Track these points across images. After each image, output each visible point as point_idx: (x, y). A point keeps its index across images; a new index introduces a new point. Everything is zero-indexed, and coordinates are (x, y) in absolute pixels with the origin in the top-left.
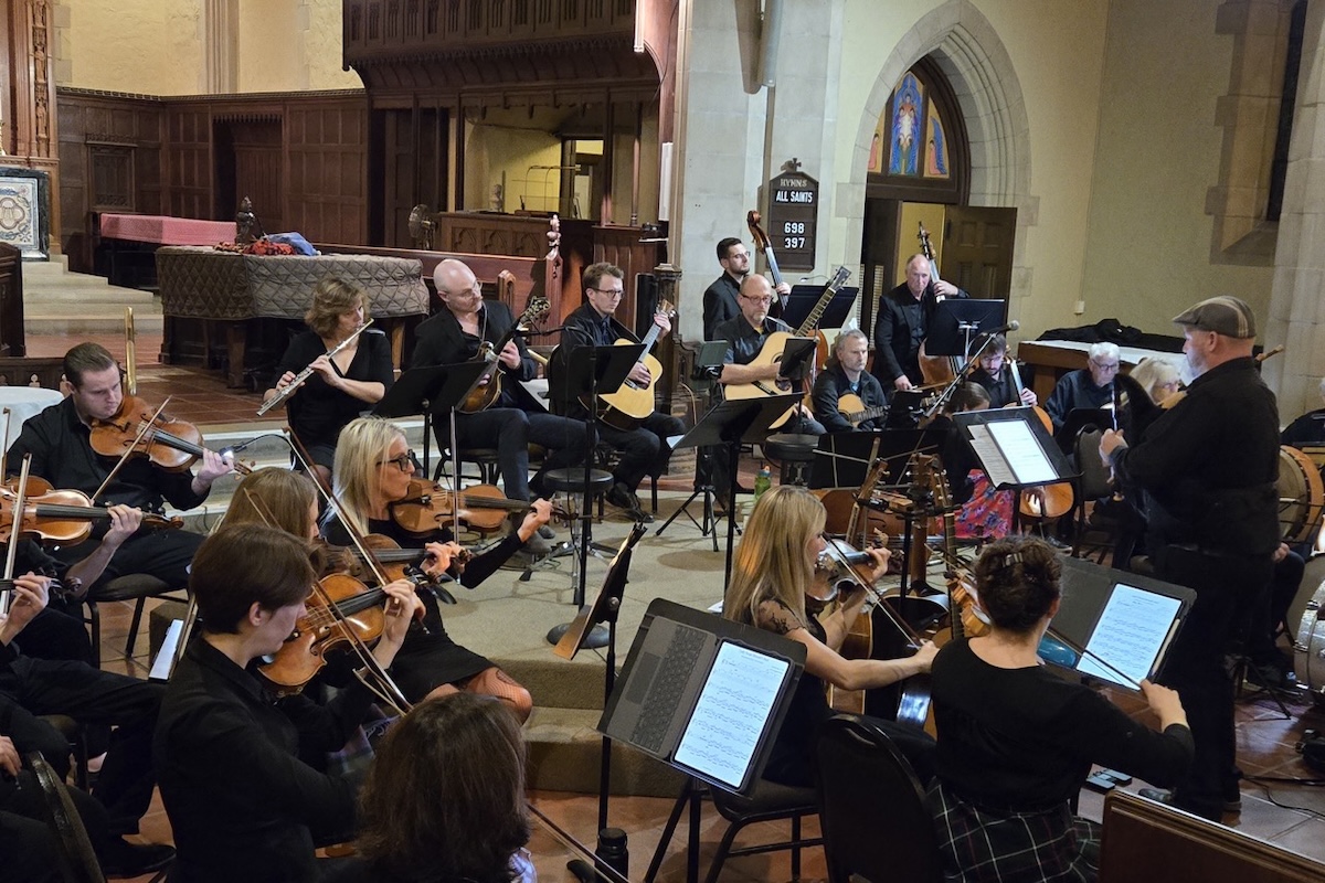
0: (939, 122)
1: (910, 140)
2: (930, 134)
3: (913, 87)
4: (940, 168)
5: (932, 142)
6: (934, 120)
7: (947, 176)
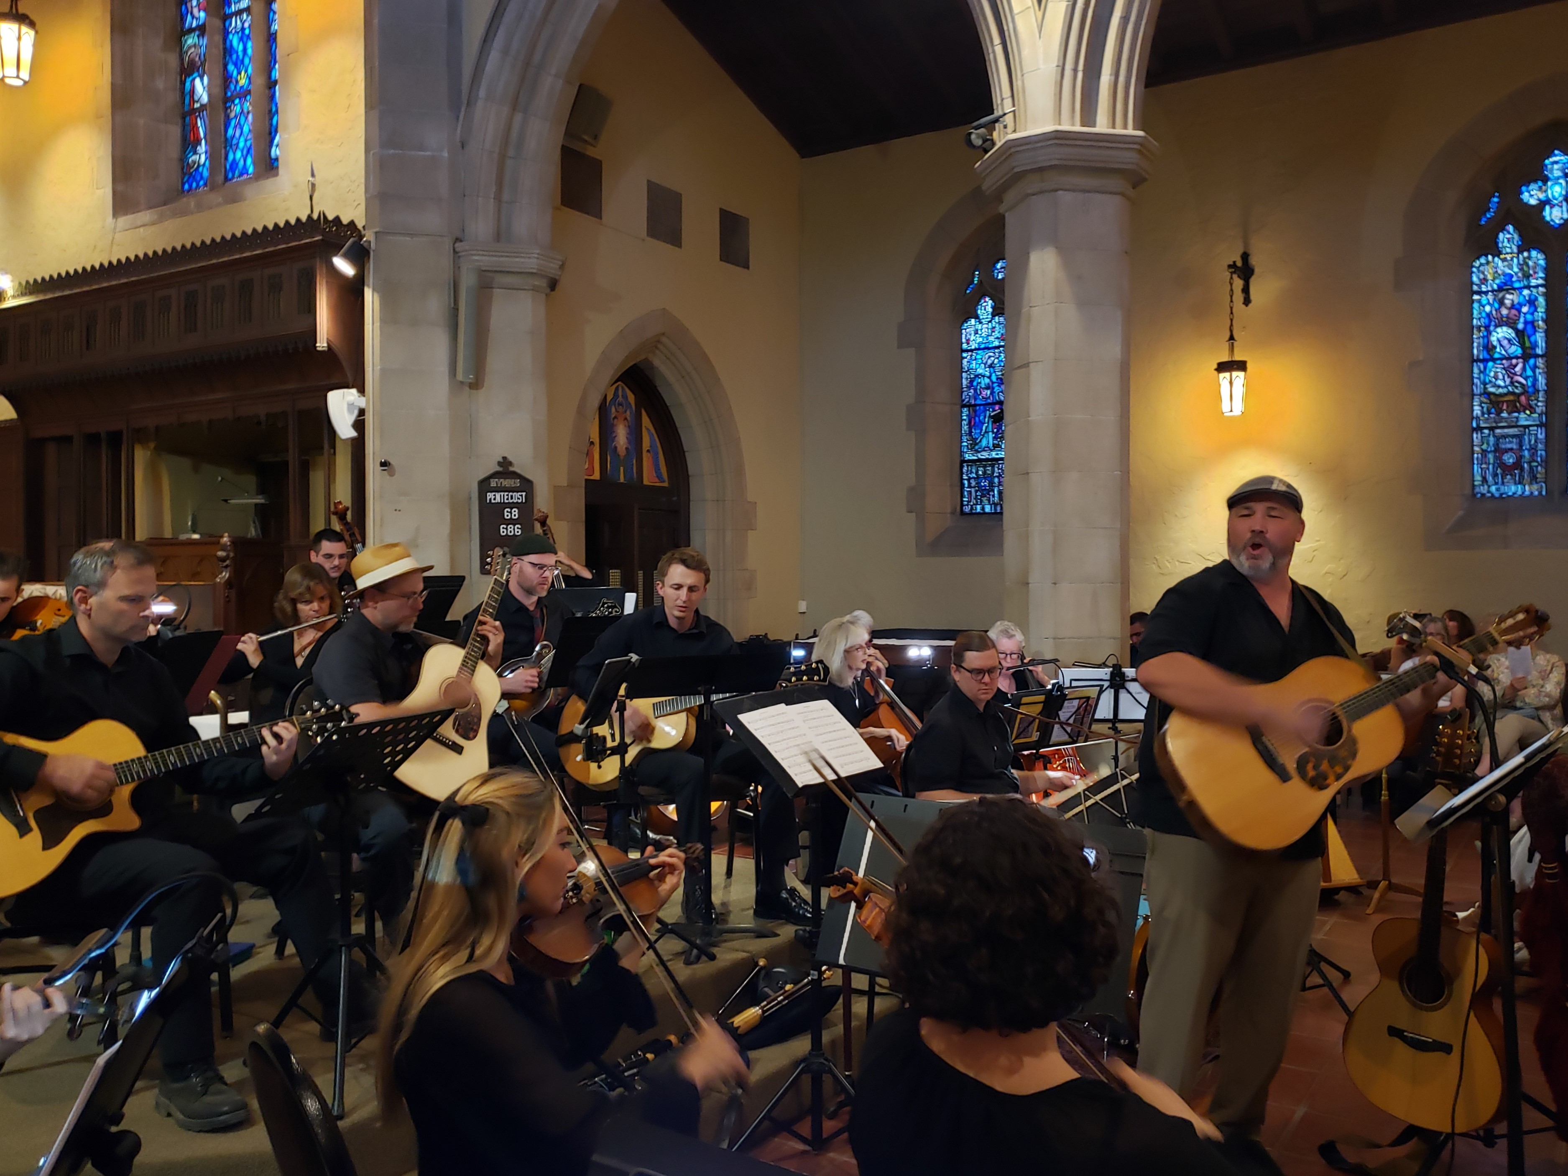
0: (653, 431)
1: (627, 449)
2: (646, 443)
3: (625, 397)
4: (659, 477)
5: (648, 451)
6: (648, 429)
7: (666, 484)
